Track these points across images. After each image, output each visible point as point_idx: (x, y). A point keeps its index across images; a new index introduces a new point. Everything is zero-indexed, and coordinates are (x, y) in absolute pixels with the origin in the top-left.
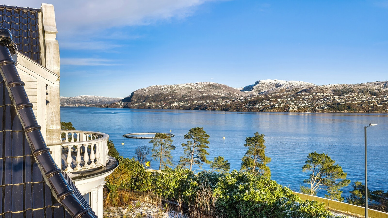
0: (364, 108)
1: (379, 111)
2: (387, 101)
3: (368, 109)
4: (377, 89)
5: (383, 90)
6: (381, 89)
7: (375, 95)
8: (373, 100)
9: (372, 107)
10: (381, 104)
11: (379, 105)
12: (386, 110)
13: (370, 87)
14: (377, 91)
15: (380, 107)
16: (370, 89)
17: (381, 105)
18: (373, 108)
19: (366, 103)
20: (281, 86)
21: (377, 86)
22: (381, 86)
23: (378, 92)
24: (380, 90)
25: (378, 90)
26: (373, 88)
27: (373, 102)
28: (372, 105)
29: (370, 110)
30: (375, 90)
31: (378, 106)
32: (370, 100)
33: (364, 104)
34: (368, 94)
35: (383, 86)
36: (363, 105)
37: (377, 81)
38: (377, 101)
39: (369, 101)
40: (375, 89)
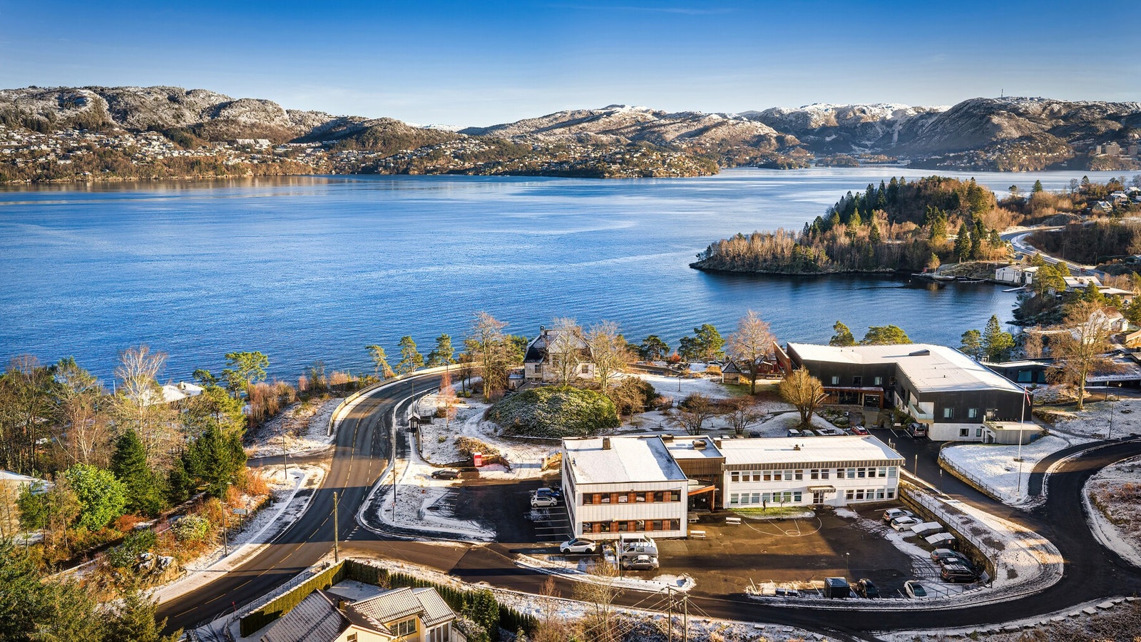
0: (22, 170)
1: (66, 179)
2: (80, 150)
3: (34, 173)
4: (41, 111)
5: (59, 115)
6: (53, 114)
7: (42, 131)
8: (44, 147)
9: (43, 166)
10: (65, 157)
11: (62, 162)
12: (84, 175)
13: (19, 106)
14: (42, 118)
15: (66, 167)
16: (23, 112)
17: (68, 162)
18: (48, 169)
19: (24, 155)
21: (41, 104)
22: (51, 103)
23: (47, 120)
24: (51, 116)
25: (47, 116)
26: (31, 109)
27: (42, 154)
28: (42, 160)
29: (40, 177)
30: (36, 116)
31: (58, 162)
32: (36, 148)
33: (21, 160)
34: (21, 126)
35: (57, 104)
36: (18, 160)
37: (34, 87)
38: (54, 151)
39: (32, 148)
40: (35, 109)
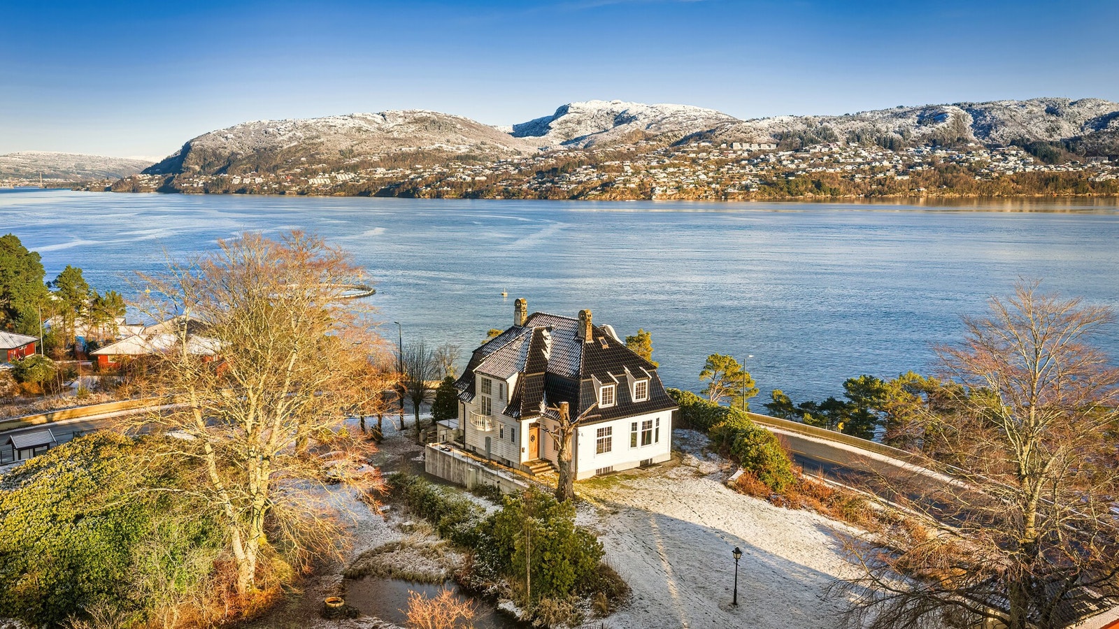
0: (858, 186)
1: (898, 195)
2: (922, 166)
3: (869, 188)
4: (897, 129)
5: (914, 133)
6: (908, 131)
7: (891, 148)
8: (886, 163)
9: (879, 182)
10: (904, 173)
11: (900, 178)
12: (919, 191)
13: (878, 126)
14: (897, 136)
15: (902, 183)
16: (878, 131)
17: (906, 178)
18: (883, 185)
19: (864, 171)
20: (630, 119)
21: (900, 121)
22: (910, 121)
23: (900, 137)
24: (905, 134)
25: (901, 134)
26: (887, 128)
27: (884, 170)
28: (881, 176)
29: (873, 192)
30: (891, 134)
31: (896, 178)
32: (877, 164)
33: (860, 176)
34: (874, 144)
35: (916, 121)
36: (857, 176)
37: (901, 107)
38: (895, 167)
39: (873, 165)
40: (890, 129)
